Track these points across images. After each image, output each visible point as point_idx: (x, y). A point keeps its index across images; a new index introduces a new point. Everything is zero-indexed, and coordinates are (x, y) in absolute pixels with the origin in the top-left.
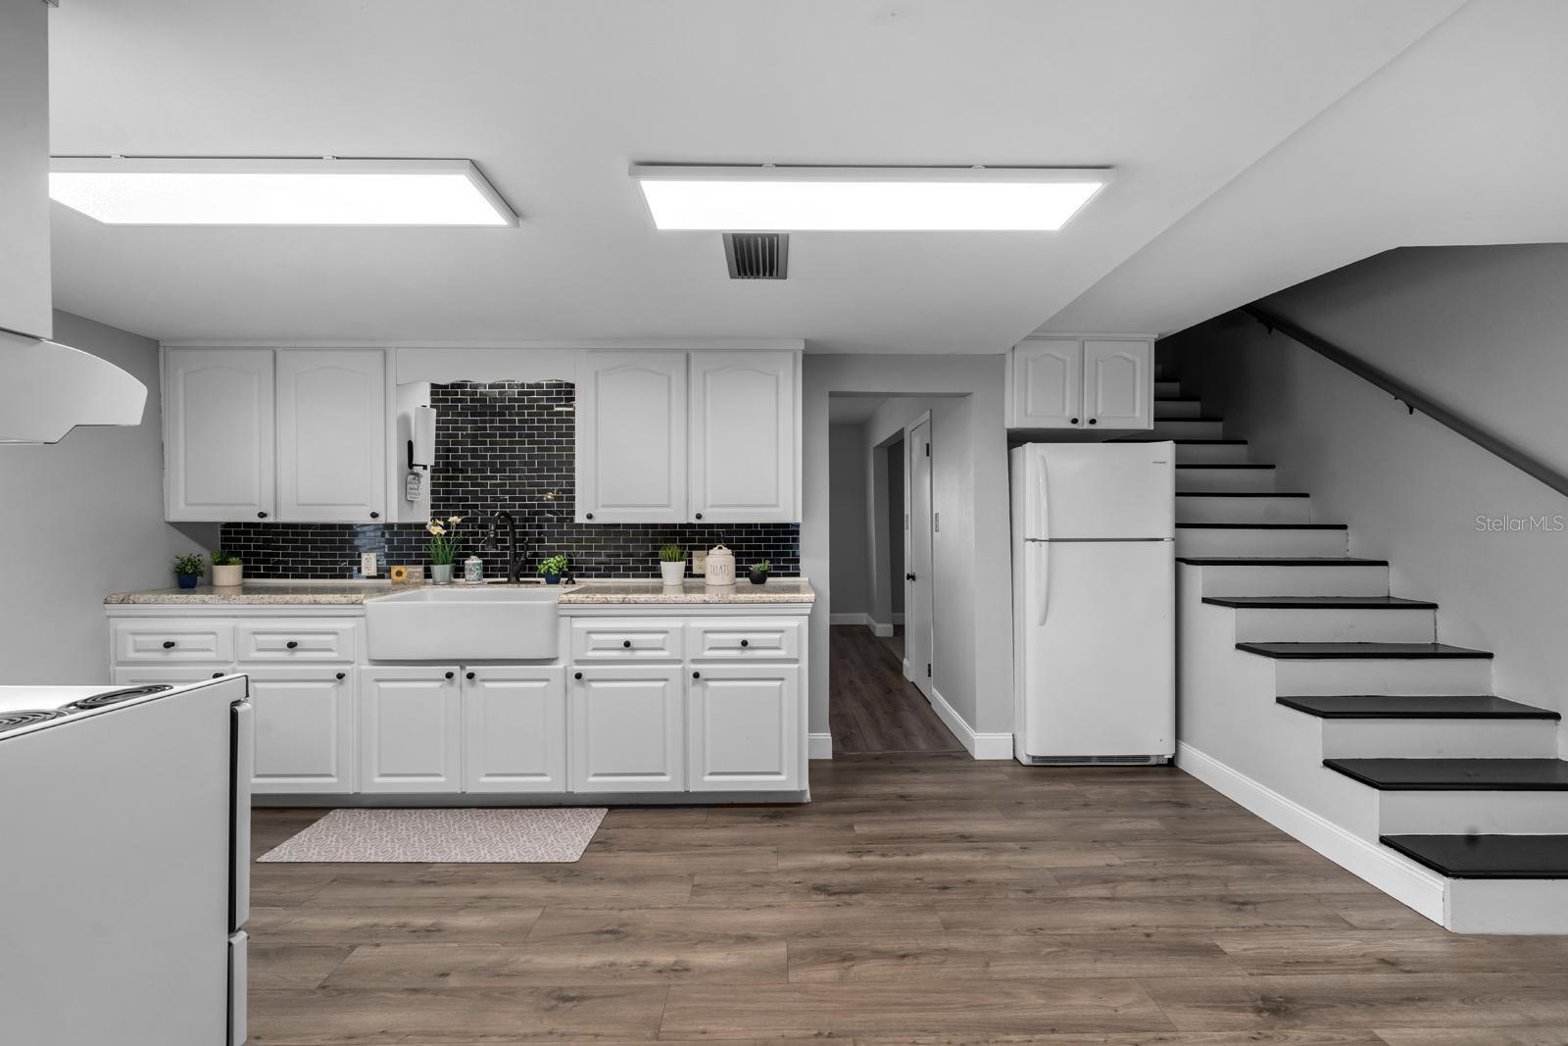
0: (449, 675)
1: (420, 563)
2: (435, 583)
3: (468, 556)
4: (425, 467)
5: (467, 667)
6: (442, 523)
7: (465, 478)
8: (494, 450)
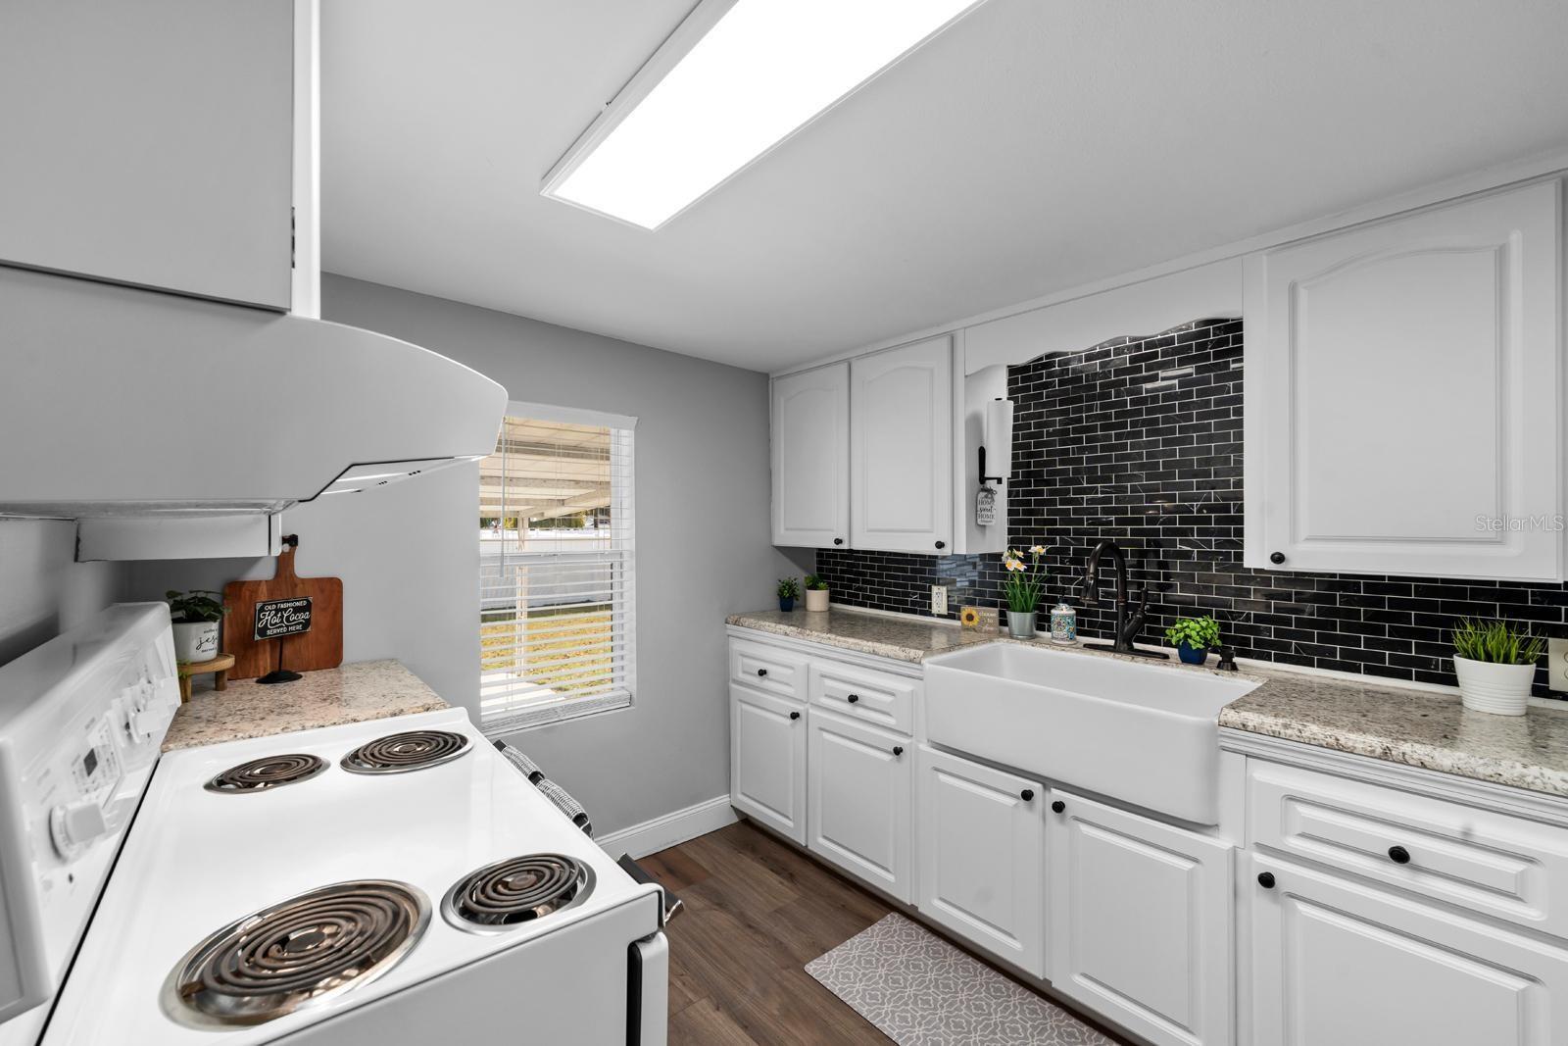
0: (1027, 795)
1: (993, 605)
2: (1011, 636)
3: (1056, 601)
4: (999, 481)
5: (1053, 790)
6: (1020, 554)
7: (1051, 492)
8: (1093, 449)
